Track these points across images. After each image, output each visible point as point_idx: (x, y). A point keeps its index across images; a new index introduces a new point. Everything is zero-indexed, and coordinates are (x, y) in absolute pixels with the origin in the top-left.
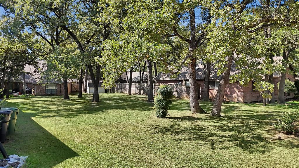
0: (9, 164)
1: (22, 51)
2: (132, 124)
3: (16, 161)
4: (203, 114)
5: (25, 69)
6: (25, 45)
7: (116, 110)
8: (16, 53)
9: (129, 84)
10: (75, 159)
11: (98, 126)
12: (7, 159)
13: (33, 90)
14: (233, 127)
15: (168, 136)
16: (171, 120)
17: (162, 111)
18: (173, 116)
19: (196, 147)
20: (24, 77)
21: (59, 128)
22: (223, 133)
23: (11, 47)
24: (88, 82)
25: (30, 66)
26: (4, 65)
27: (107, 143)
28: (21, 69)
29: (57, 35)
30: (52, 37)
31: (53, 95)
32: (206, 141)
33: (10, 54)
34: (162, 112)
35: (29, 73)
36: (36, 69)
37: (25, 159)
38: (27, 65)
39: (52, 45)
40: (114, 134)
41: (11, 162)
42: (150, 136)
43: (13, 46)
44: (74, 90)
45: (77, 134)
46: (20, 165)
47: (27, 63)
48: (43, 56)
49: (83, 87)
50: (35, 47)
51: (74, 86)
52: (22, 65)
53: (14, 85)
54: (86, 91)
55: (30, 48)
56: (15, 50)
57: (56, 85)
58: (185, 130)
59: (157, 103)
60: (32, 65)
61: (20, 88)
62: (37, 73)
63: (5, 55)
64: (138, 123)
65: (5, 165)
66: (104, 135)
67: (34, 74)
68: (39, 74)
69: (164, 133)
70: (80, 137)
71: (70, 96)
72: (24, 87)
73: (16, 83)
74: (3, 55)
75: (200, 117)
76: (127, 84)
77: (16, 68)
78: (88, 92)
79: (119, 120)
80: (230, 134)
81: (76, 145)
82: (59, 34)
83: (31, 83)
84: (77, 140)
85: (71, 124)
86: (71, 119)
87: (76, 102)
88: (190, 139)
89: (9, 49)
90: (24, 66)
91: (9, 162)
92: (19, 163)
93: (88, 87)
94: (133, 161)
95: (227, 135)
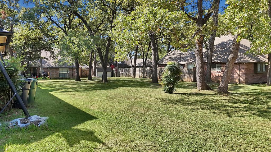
0: (31, 122)
1: (39, 38)
2: (142, 97)
3: (37, 120)
4: (209, 91)
5: (41, 54)
6: (42, 32)
7: (125, 88)
8: (34, 39)
9: (133, 68)
10: (93, 121)
11: (110, 98)
12: (28, 118)
13: (48, 74)
14: (244, 101)
15: (180, 107)
16: (179, 95)
17: (170, 86)
18: (180, 93)
19: (212, 115)
20: (41, 62)
21: (74, 100)
22: (235, 105)
23: (30, 34)
24: (97, 66)
25: (46, 51)
26: (24, 51)
27: (121, 110)
28: (38, 55)
29: (70, 22)
30: (65, 24)
31: (67, 78)
32: (220, 111)
33: (29, 41)
34: (170, 88)
35: (45, 58)
36: (51, 54)
37: (46, 119)
38: (44, 50)
39: (65, 31)
40: (127, 104)
41: (32, 121)
42: (162, 106)
43: (31, 33)
44: (83, 74)
45: (92, 103)
46: (41, 123)
47: (44, 49)
48: (57, 42)
49: (92, 71)
50: (51, 34)
51: (84, 71)
52: (39, 51)
53: (32, 69)
54: (95, 75)
55: (47, 35)
56: (33, 37)
57: (68, 69)
58: (195, 103)
59: (165, 79)
60: (48, 51)
61: (37, 72)
62: (52, 58)
63: (24, 41)
64: (147, 97)
65: (27, 123)
66: (118, 104)
67: (49, 58)
68: (53, 59)
69: (175, 104)
70: (95, 105)
71: (81, 79)
72: (41, 71)
73: (34, 68)
74: (23, 41)
75: (207, 93)
76: (132, 69)
77: (34, 53)
78: (97, 76)
79: (129, 94)
80: (243, 105)
81: (92, 111)
82: (71, 21)
83: (47, 68)
84: (92, 108)
85: (85, 97)
86: (85, 94)
87: (88, 83)
88: (202, 109)
89: (28, 36)
90: (41, 52)
91: (31, 120)
92: (40, 121)
93: (96, 72)
94: (150, 124)
95: (240, 107)
